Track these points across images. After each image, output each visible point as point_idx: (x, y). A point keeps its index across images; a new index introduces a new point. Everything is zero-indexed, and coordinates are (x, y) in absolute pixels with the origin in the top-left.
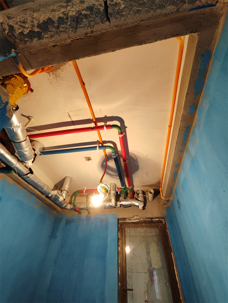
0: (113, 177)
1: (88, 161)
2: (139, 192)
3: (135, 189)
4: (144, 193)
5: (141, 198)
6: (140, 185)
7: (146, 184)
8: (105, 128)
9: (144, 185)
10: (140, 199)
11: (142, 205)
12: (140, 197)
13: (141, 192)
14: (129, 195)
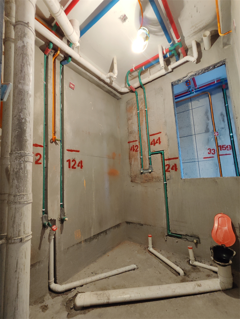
0: (157, 35)
1: (125, 23)
3: (187, 42)
6: (192, 32)
7: (199, 28)
9: (196, 30)
14: (181, 55)
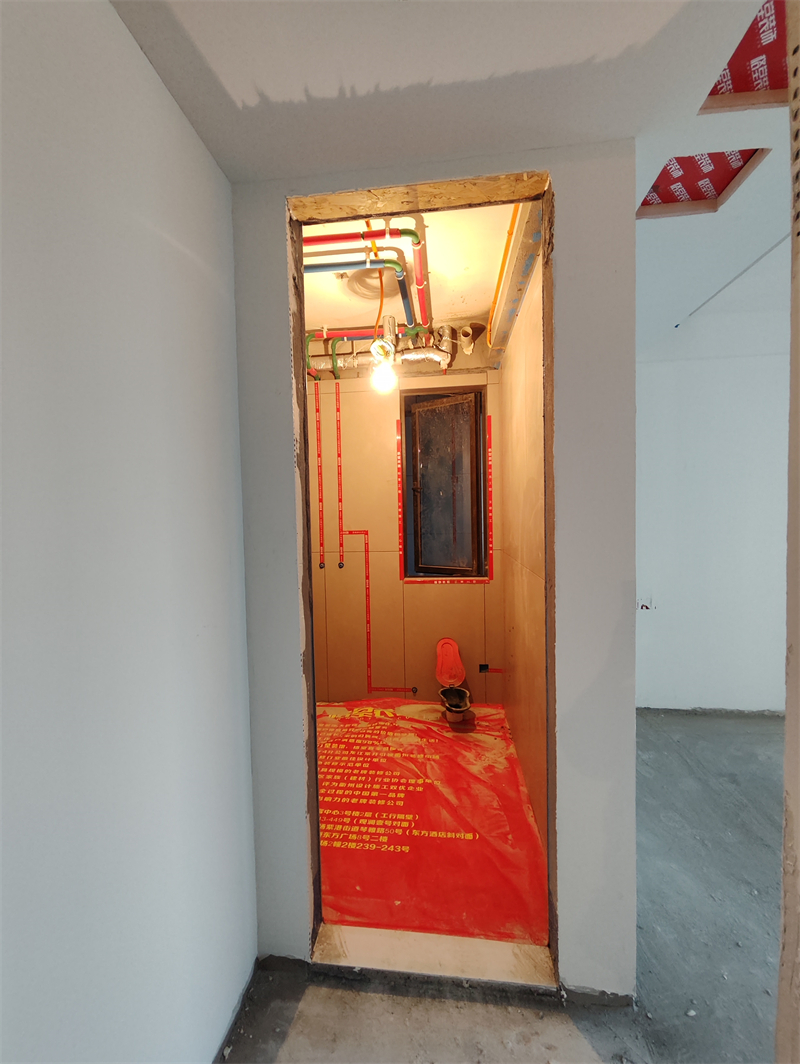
2: (444, 331)
3: (436, 325)
4: (454, 333)
5: (446, 346)
6: (448, 317)
8: (388, 236)
9: (456, 316)
10: (443, 348)
11: (448, 360)
12: (446, 344)
13: (447, 332)
